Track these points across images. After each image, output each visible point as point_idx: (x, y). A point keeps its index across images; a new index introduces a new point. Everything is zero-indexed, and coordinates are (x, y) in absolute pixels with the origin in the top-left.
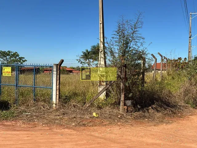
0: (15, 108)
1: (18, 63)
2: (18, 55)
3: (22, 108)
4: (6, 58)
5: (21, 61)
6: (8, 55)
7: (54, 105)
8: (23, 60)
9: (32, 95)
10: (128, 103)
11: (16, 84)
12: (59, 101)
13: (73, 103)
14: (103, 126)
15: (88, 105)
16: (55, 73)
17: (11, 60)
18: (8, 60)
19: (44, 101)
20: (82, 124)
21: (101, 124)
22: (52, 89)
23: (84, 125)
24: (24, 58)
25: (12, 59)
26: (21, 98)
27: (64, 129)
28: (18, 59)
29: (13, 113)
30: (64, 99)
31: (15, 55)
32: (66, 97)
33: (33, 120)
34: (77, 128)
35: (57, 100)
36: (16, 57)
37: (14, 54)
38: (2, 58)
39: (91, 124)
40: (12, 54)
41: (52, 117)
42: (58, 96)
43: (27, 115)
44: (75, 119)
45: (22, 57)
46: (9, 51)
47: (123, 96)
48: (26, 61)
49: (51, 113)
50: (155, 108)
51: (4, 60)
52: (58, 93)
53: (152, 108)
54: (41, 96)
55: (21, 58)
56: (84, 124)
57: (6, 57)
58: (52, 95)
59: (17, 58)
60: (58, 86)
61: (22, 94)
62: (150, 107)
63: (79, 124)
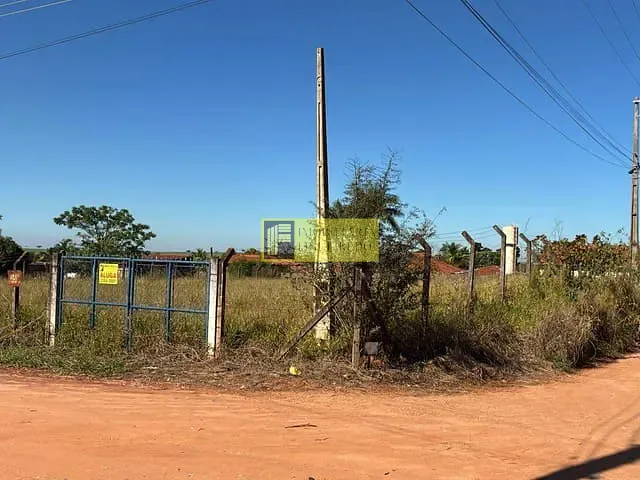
0: (124, 357)
1: (129, 243)
2: (130, 220)
3: (141, 357)
4: (97, 228)
5: (139, 236)
6: (102, 218)
7: (211, 352)
8: (143, 234)
9: (163, 328)
10: (370, 348)
11: (127, 304)
12: (222, 342)
13: (252, 346)
14: (303, 390)
15: (282, 353)
16: (214, 278)
17: (111, 233)
18: (100, 234)
19: (190, 342)
20: (261, 387)
21: (301, 388)
22: (206, 314)
23: (265, 388)
24: (147, 228)
25: (112, 230)
26: (138, 335)
27: (223, 393)
28: (130, 229)
29: (121, 365)
30: (233, 339)
31: (123, 218)
32: (238, 333)
33: (162, 379)
34: (249, 393)
35: (218, 341)
36: (124, 225)
37: (119, 216)
38: (84, 227)
39: (279, 387)
40: (114, 214)
41: (204, 374)
42: (219, 330)
43: (151, 370)
44: (247, 378)
45: (143, 224)
46: (105, 207)
47: (357, 332)
48: (154, 236)
49: (204, 368)
50: (443, 363)
51: (90, 232)
52: (219, 325)
53: (436, 363)
54: (182, 332)
55: (138, 228)
56: (263, 387)
57: (96, 223)
58: (206, 330)
59: (127, 227)
60: (219, 309)
61: (141, 326)
62: (431, 362)
63: (254, 388)
